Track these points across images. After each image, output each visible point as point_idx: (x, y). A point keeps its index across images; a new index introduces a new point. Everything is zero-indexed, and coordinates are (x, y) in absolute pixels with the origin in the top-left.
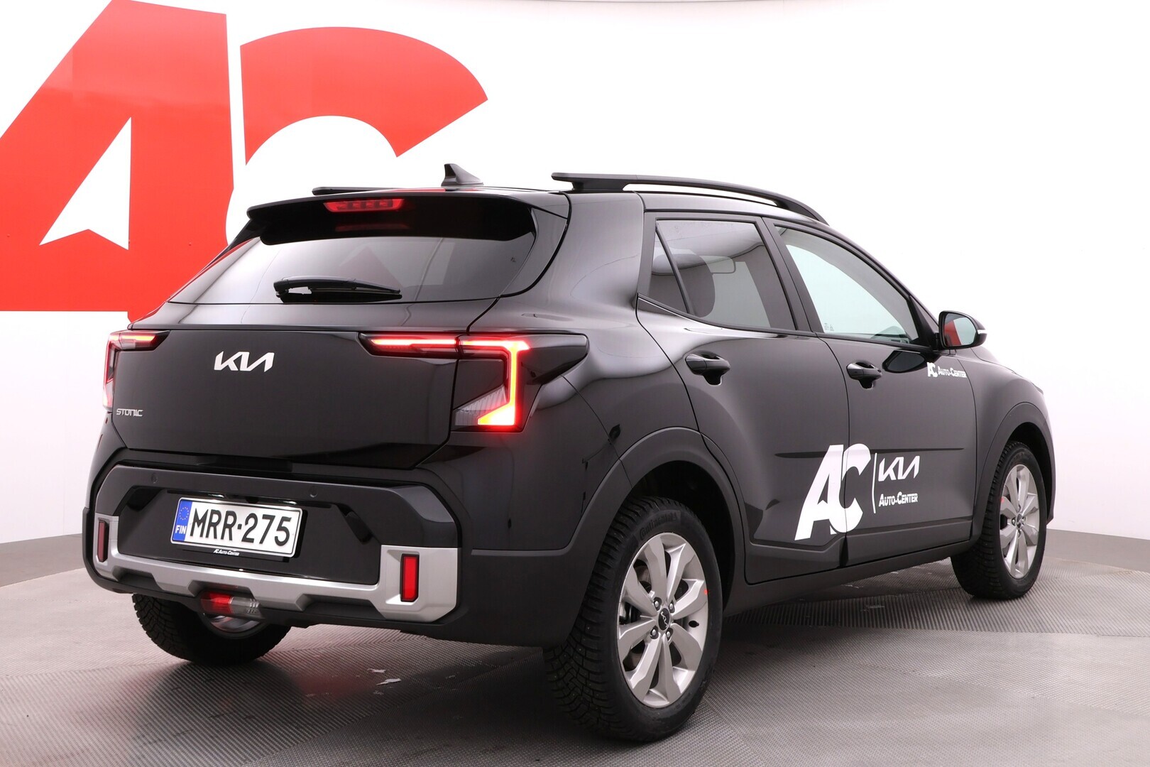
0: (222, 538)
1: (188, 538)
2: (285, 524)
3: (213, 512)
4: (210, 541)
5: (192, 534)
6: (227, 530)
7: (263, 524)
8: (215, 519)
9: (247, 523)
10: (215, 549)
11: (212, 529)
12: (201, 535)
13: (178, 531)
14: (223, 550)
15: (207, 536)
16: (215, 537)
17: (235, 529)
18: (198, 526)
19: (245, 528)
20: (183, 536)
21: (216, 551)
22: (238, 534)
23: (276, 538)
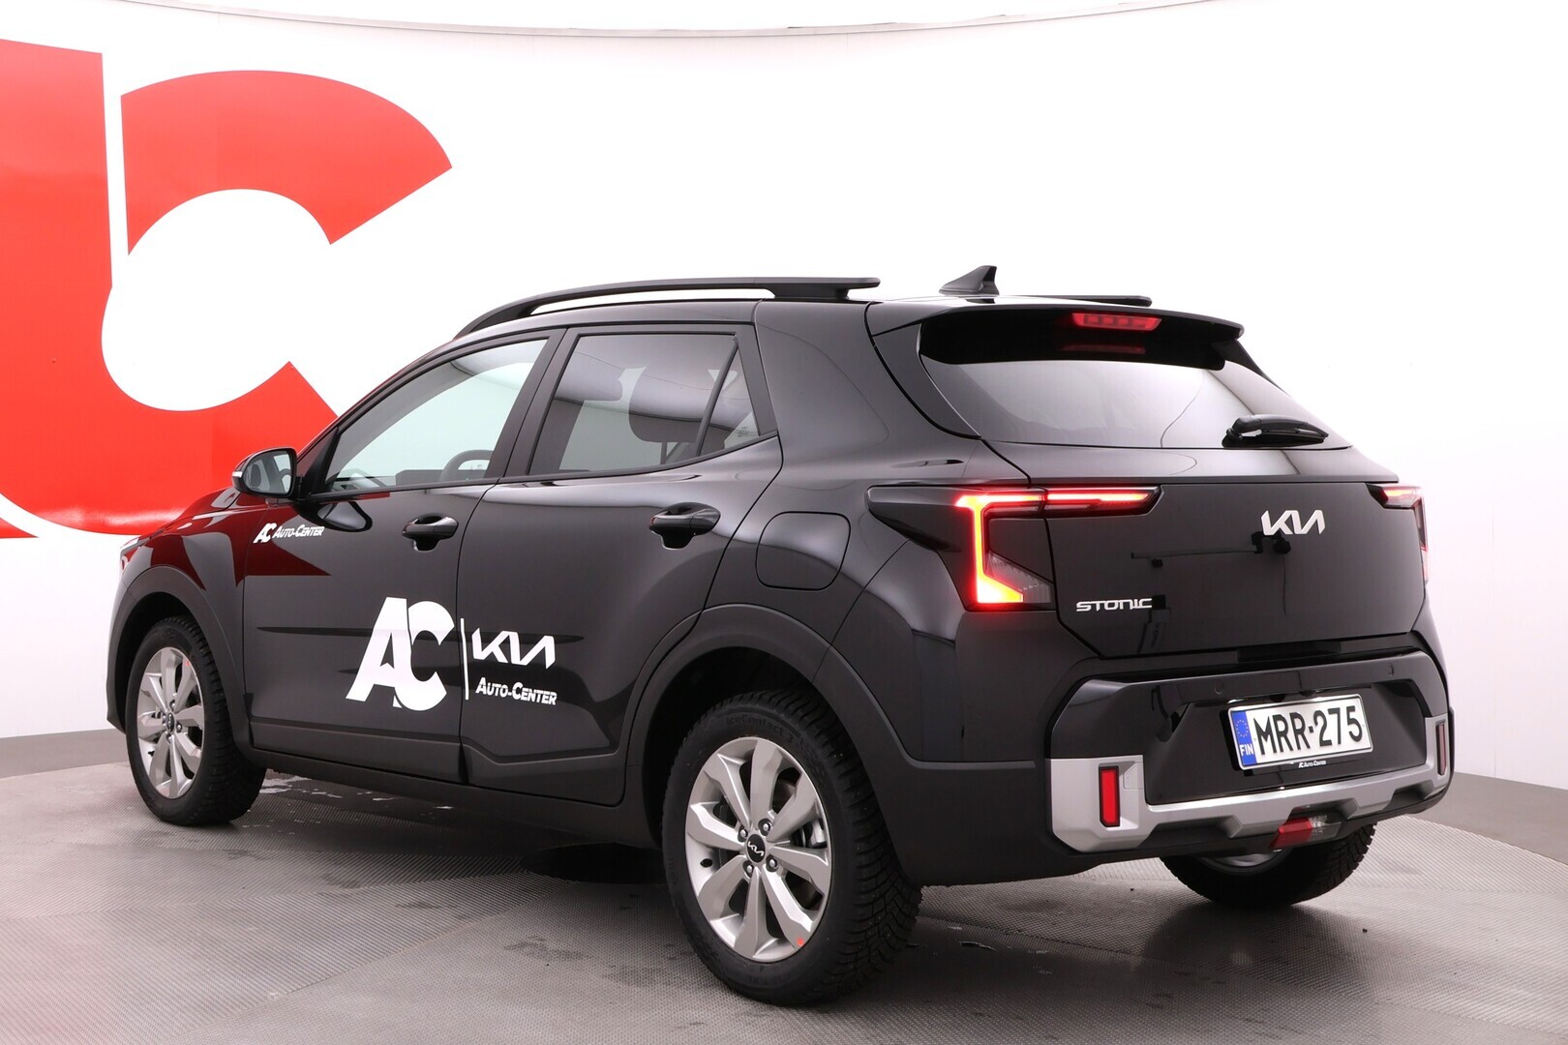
0: (1299, 748)
1: (1260, 759)
2: (1352, 715)
3: (1277, 718)
4: (1286, 756)
5: (1263, 753)
6: (1300, 737)
7: (1332, 719)
8: (1281, 726)
9: (1316, 724)
10: (1298, 764)
11: (1283, 739)
12: (1275, 751)
13: (1244, 752)
14: (1307, 762)
15: (1282, 750)
16: (1291, 749)
17: (1307, 732)
18: (1266, 740)
19: (1317, 730)
20: (1253, 757)
21: (1301, 766)
22: (1313, 739)
23: (1351, 733)
